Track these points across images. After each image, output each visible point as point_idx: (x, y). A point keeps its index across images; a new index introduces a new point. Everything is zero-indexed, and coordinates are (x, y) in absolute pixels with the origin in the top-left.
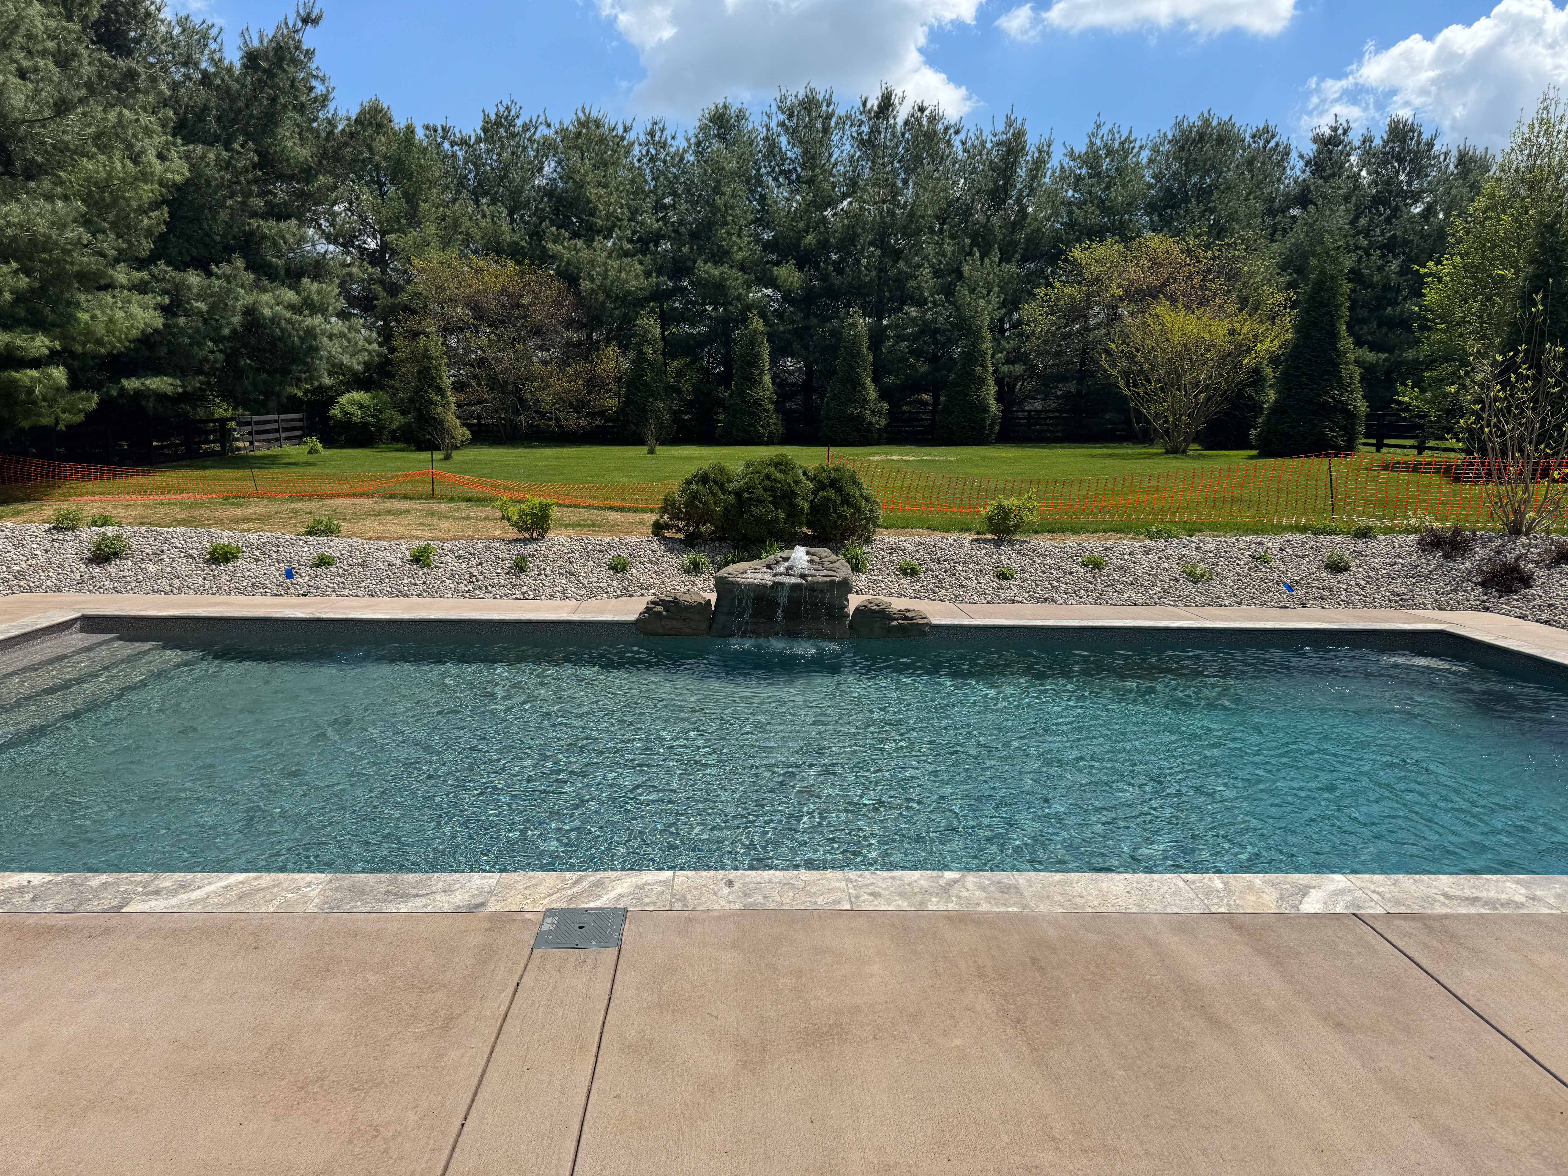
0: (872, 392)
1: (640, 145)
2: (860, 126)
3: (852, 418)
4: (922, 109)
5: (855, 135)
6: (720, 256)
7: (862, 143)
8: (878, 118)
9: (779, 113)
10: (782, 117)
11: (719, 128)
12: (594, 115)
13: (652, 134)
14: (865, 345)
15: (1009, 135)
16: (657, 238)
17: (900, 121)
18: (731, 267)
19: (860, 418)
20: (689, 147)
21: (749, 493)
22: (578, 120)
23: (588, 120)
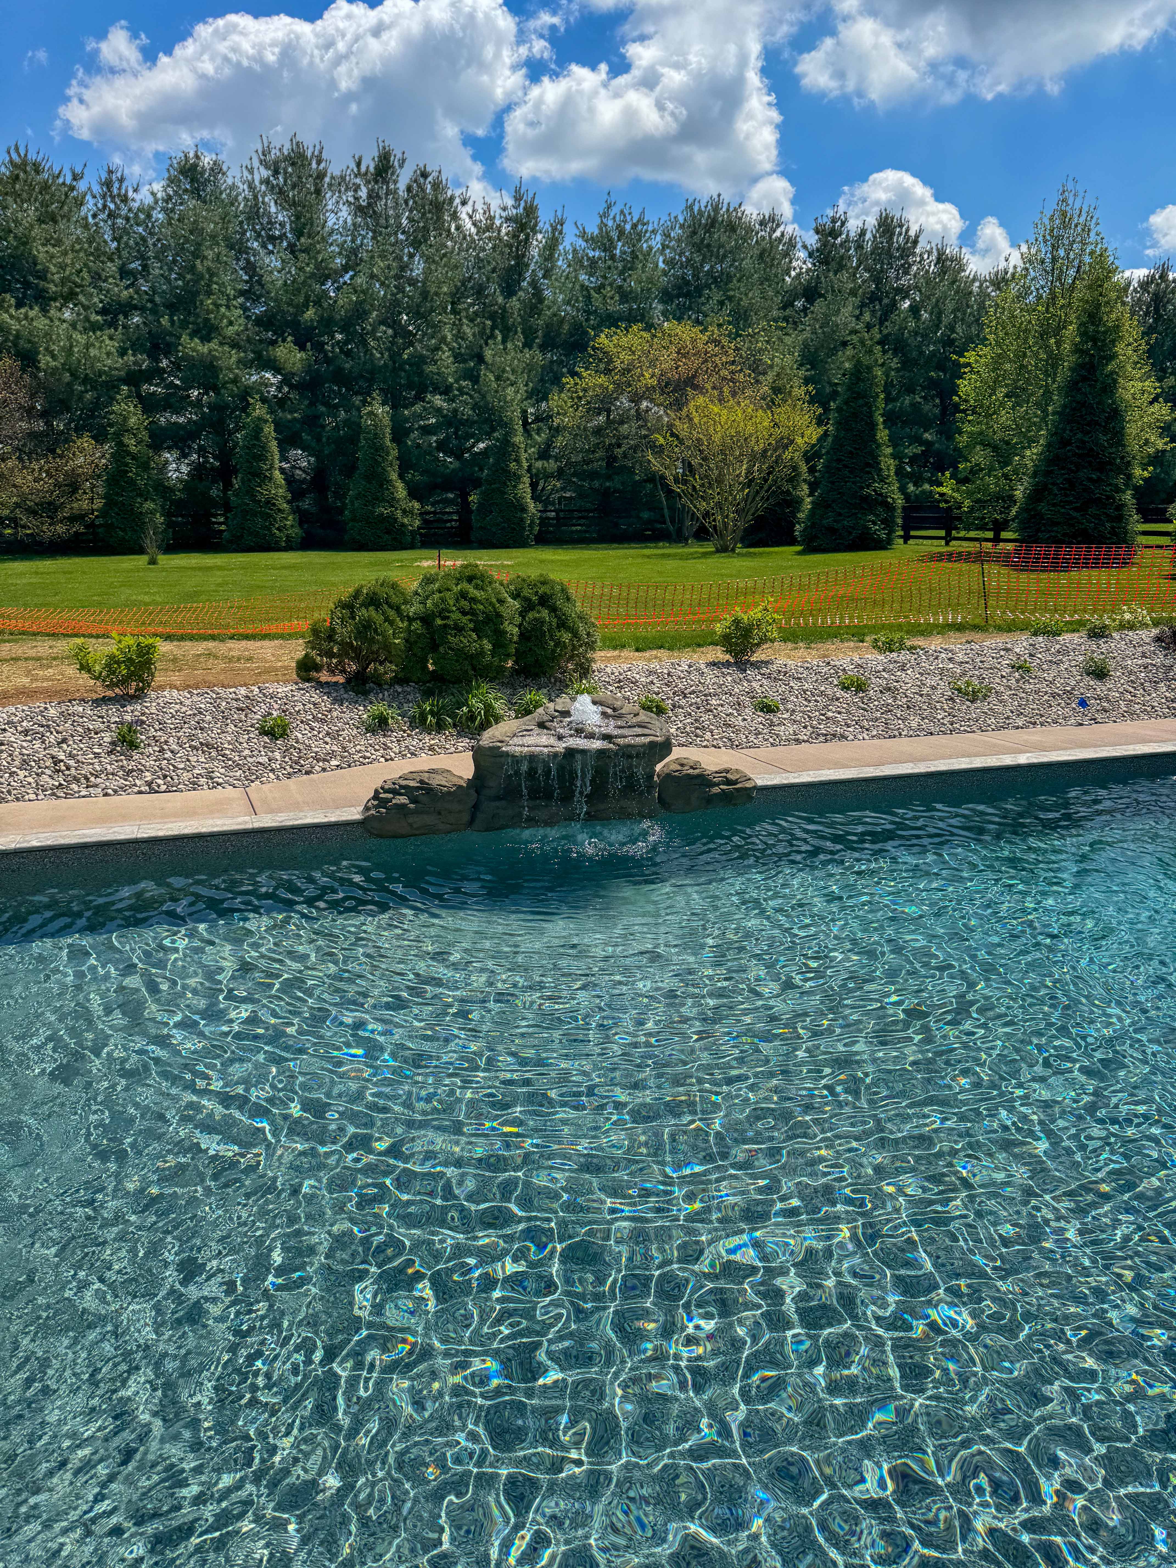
0: (401, 491)
1: (94, 197)
2: (356, 191)
3: (382, 518)
4: (425, 175)
5: (351, 199)
6: (206, 332)
7: (359, 210)
8: (376, 182)
9: (262, 169)
10: (265, 173)
11: (192, 181)
12: (32, 156)
13: (108, 184)
14: (388, 437)
15: (521, 210)
16: (126, 308)
17: (402, 186)
18: (221, 344)
19: (392, 519)
20: (156, 202)
21: (443, 619)
22: (11, 161)
23: (25, 163)
